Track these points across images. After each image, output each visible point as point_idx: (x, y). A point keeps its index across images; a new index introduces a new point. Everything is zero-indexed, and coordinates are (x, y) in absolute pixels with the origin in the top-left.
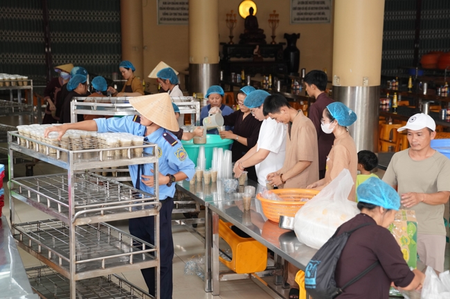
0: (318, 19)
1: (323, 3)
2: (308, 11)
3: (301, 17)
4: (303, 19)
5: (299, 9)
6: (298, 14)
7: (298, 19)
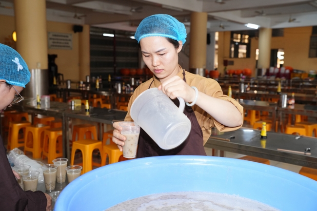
0: (64, 46)
1: (67, 37)
2: (59, 41)
3: (55, 44)
4: (56, 46)
5: (54, 39)
6: (53, 42)
7: (53, 46)
